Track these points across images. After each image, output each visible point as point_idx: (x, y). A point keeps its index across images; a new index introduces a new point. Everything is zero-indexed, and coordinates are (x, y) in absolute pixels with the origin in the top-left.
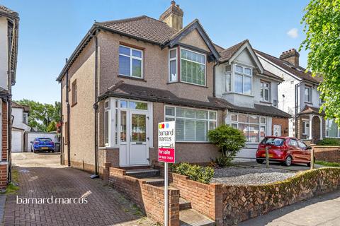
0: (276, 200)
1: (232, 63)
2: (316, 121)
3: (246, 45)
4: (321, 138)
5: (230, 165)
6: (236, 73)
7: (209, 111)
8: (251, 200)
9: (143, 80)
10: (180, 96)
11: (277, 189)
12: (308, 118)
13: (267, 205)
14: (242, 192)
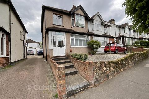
0: (119, 68)
1: (94, 20)
2: (123, 39)
3: (98, 14)
4: (125, 45)
5: (95, 54)
6: (95, 24)
7: (87, 36)
8: (108, 69)
9: (62, 26)
10: (76, 31)
11: (119, 63)
12: (121, 38)
13: (116, 71)
14: (104, 65)
